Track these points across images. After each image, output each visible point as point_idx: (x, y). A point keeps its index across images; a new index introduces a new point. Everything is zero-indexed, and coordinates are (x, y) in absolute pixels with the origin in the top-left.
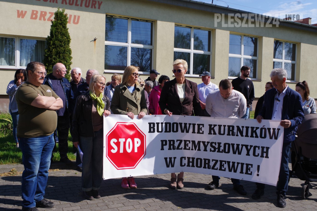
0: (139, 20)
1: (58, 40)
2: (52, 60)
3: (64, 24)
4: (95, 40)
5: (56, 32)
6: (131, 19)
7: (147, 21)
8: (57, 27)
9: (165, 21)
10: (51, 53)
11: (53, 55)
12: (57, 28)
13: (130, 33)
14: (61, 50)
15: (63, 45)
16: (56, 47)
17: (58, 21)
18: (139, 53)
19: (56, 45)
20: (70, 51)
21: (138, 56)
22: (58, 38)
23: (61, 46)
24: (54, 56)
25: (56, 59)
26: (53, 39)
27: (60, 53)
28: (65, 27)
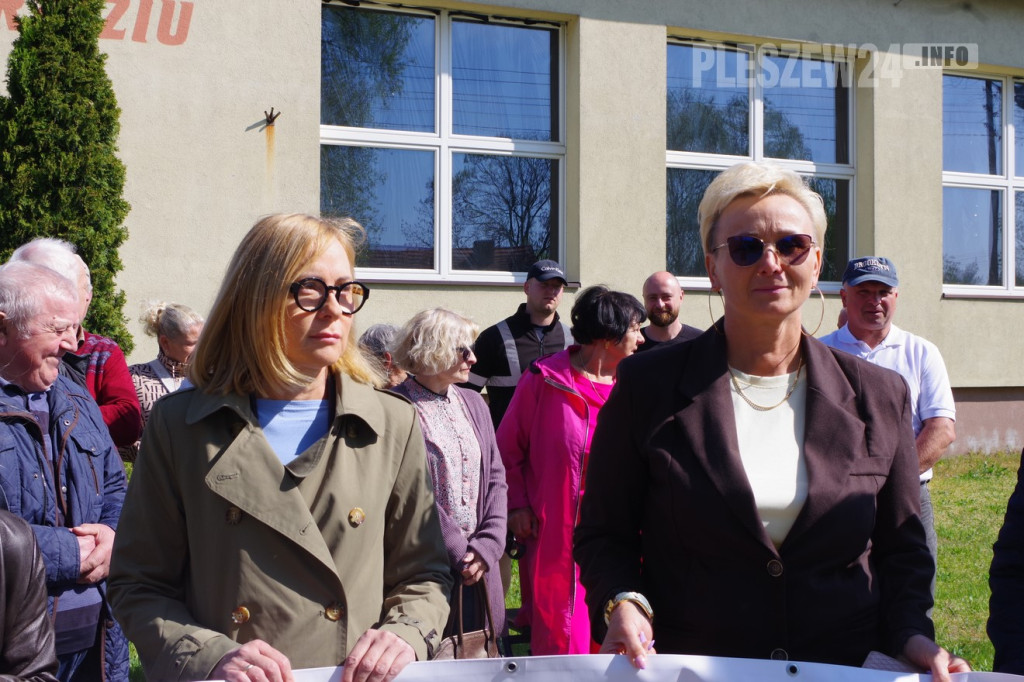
0: (491, 20)
1: (50, 116)
2: (15, 219)
3: (83, 32)
4: (270, 120)
5: (34, 75)
6: (451, 13)
7: (529, 23)
8: (44, 48)
9: (618, 19)
10: (11, 185)
11: (19, 196)
12: (42, 55)
13: (445, 85)
14: (65, 166)
15: (77, 138)
16: (36, 155)
17: (48, 18)
18: (512, 191)
19: (35, 142)
20: (113, 175)
21: (512, 203)
22: (47, 104)
23: (65, 145)
24: (24, 202)
25: (39, 216)
26: (19, 111)
27: (57, 183)
28: (86, 49)
